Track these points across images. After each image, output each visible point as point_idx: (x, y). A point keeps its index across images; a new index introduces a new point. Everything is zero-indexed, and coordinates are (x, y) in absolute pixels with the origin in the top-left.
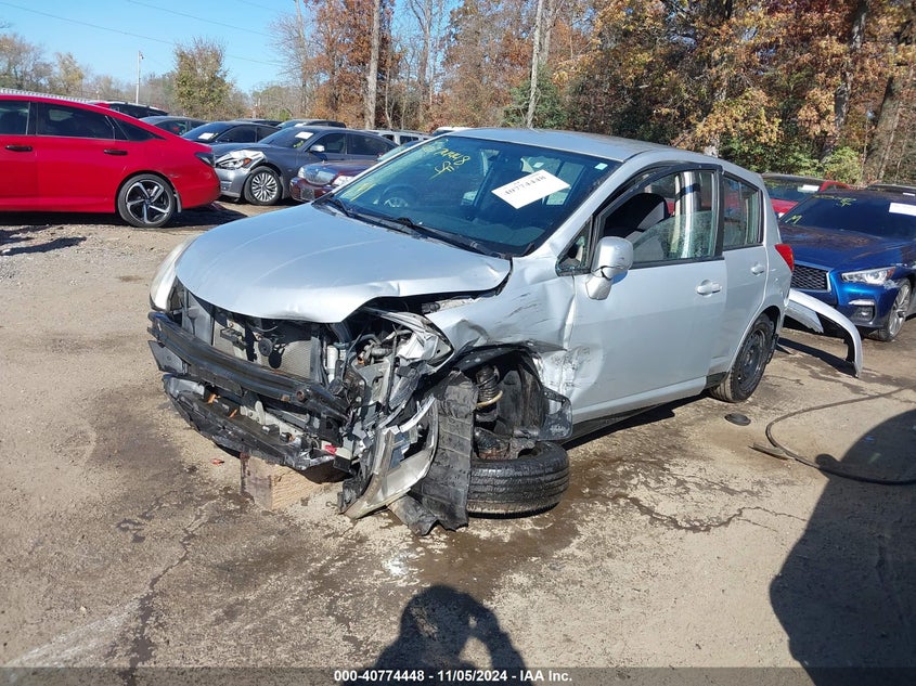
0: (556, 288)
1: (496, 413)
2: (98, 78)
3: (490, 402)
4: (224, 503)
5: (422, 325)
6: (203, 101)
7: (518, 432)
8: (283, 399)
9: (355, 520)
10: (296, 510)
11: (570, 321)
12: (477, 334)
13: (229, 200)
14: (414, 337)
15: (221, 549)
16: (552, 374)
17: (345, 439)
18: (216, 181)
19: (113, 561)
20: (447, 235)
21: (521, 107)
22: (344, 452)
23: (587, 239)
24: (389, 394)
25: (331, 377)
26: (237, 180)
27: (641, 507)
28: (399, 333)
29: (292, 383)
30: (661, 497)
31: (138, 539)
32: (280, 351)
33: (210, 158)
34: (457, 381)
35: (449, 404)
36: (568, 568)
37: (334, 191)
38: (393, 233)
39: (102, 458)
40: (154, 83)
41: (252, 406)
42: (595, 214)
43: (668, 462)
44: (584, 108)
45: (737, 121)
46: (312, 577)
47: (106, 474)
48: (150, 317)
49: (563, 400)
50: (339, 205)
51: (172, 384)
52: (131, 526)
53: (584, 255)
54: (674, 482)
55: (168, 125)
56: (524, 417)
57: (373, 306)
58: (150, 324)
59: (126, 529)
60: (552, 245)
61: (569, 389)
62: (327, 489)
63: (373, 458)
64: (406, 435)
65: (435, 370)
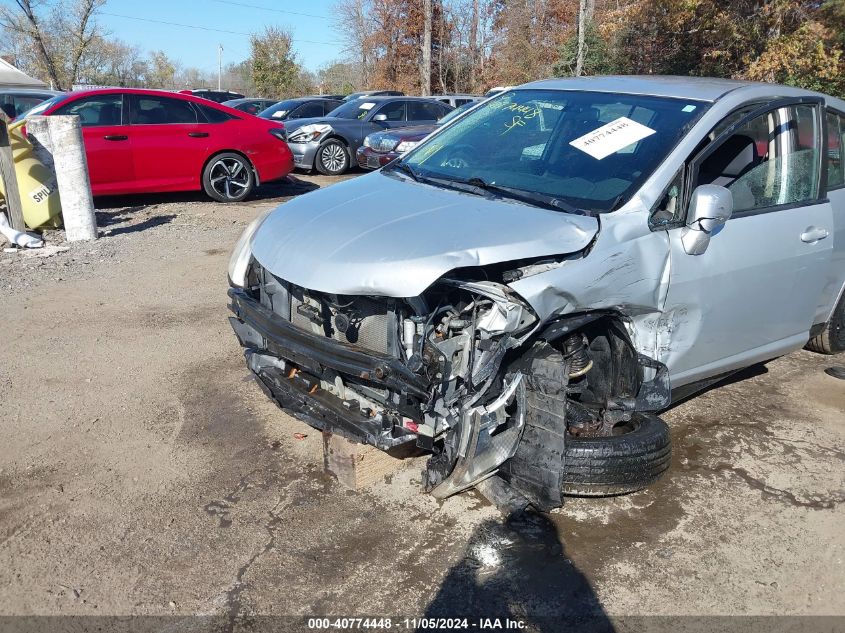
0: (649, 244)
1: (585, 384)
2: (186, 72)
3: (580, 373)
4: (308, 482)
5: (503, 294)
6: (276, 83)
7: (611, 404)
8: (362, 376)
9: (440, 501)
10: (380, 490)
11: (665, 280)
12: (564, 301)
13: (303, 172)
14: (495, 307)
15: (307, 535)
16: (645, 338)
17: (427, 416)
18: (290, 155)
19: (202, 548)
20: (524, 194)
21: (569, 63)
22: (426, 429)
23: (679, 188)
24: (471, 370)
25: (410, 353)
26: (309, 153)
27: (749, 480)
28: (479, 303)
29: (370, 359)
30: (770, 467)
31: (225, 524)
32: (357, 326)
33: (283, 134)
34: (544, 354)
35: (536, 379)
36: (678, 555)
37: (401, 157)
38: (465, 196)
39: (191, 435)
40: (234, 71)
41: (333, 381)
42: (688, 161)
43: (770, 425)
44: (631, 59)
45: (792, 56)
46: (401, 567)
47: (194, 453)
48: (230, 293)
49: (659, 366)
50: (407, 171)
51: (254, 359)
52: (218, 509)
53: (677, 208)
54: (781, 449)
55: (246, 107)
56: (614, 384)
57: (451, 277)
58: (230, 301)
59: (213, 512)
60: (643, 197)
61: (665, 354)
62: (410, 464)
63: (458, 441)
64: (493, 415)
65: (520, 342)
